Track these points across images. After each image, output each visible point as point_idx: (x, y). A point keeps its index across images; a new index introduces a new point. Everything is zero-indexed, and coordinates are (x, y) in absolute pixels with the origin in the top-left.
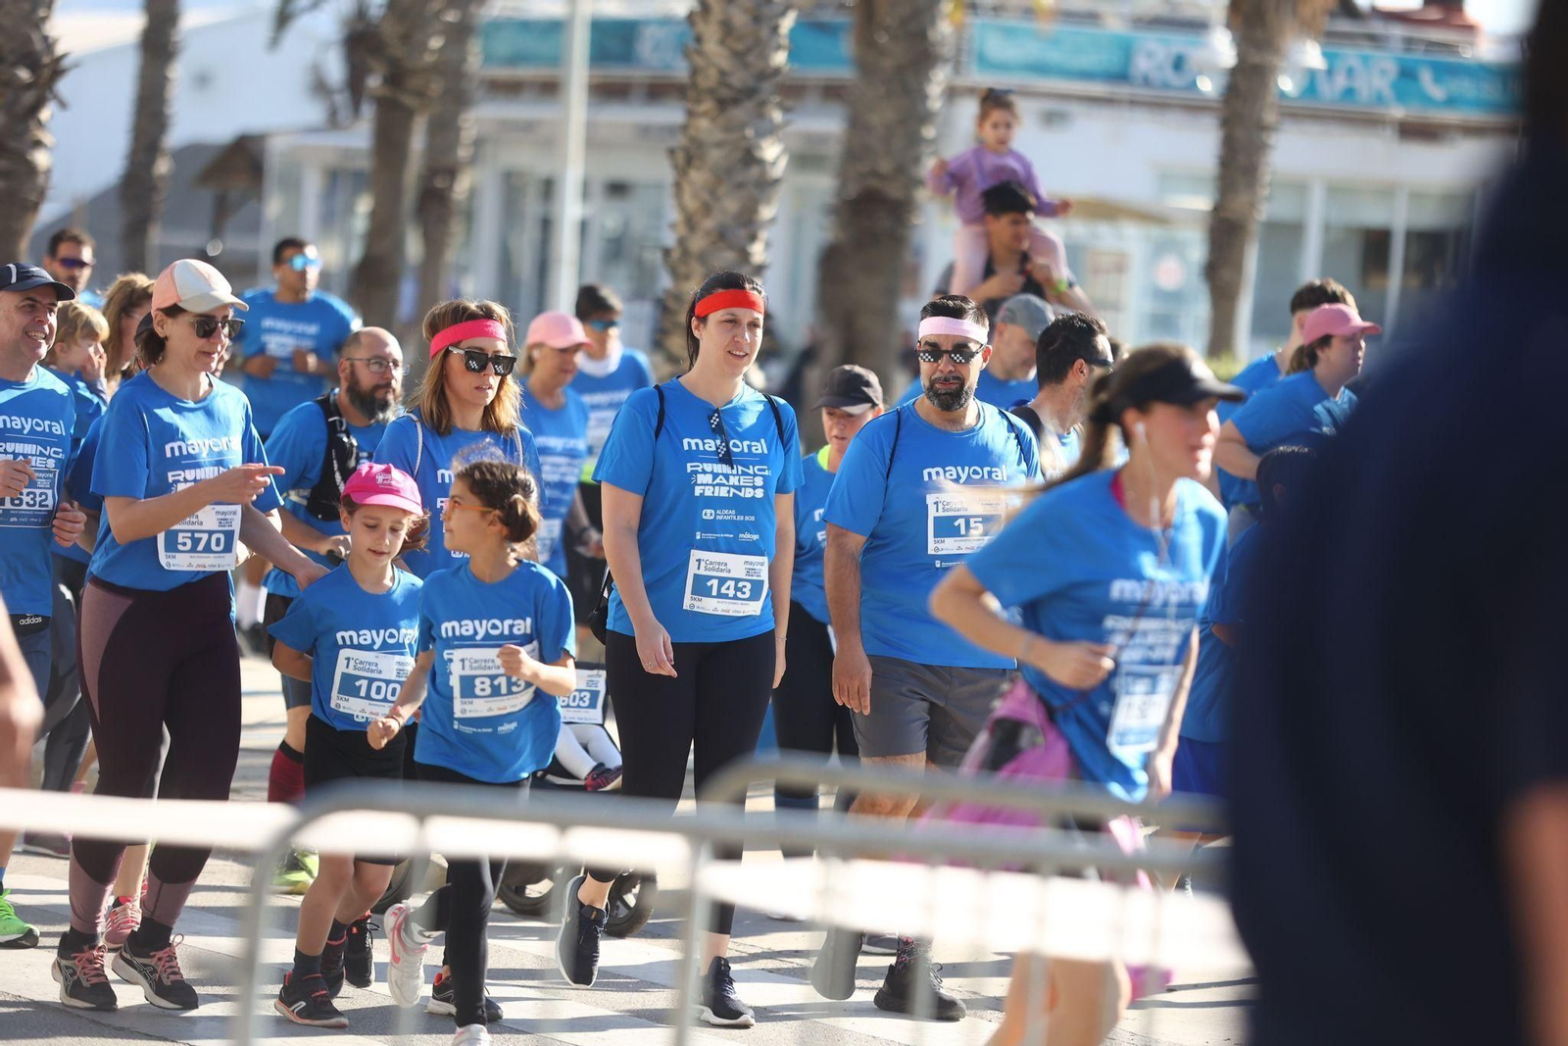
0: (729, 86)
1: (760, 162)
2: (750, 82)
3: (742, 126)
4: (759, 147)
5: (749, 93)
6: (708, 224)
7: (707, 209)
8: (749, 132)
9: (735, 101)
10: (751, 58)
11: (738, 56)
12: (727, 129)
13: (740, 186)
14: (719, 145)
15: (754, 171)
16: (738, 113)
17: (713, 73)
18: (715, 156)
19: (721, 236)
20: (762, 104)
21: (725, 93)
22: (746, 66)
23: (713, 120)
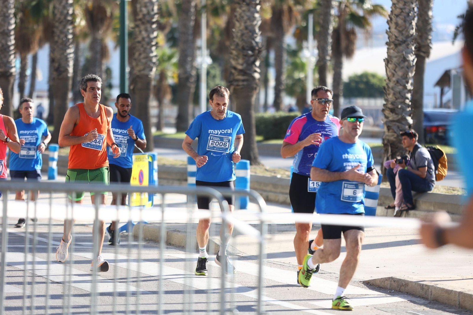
0: (398, 40)
1: (408, 61)
2: (404, 39)
3: (402, 51)
4: (408, 57)
5: (404, 42)
6: (394, 79)
7: (393, 75)
8: (404, 53)
9: (400, 45)
10: (404, 32)
11: (400, 32)
12: (398, 52)
13: (402, 68)
14: (396, 57)
15: (406, 63)
16: (401, 48)
17: (394, 37)
18: (395, 60)
19: (398, 82)
20: (408, 45)
21: (397, 42)
22: (402, 34)
23: (394, 50)
